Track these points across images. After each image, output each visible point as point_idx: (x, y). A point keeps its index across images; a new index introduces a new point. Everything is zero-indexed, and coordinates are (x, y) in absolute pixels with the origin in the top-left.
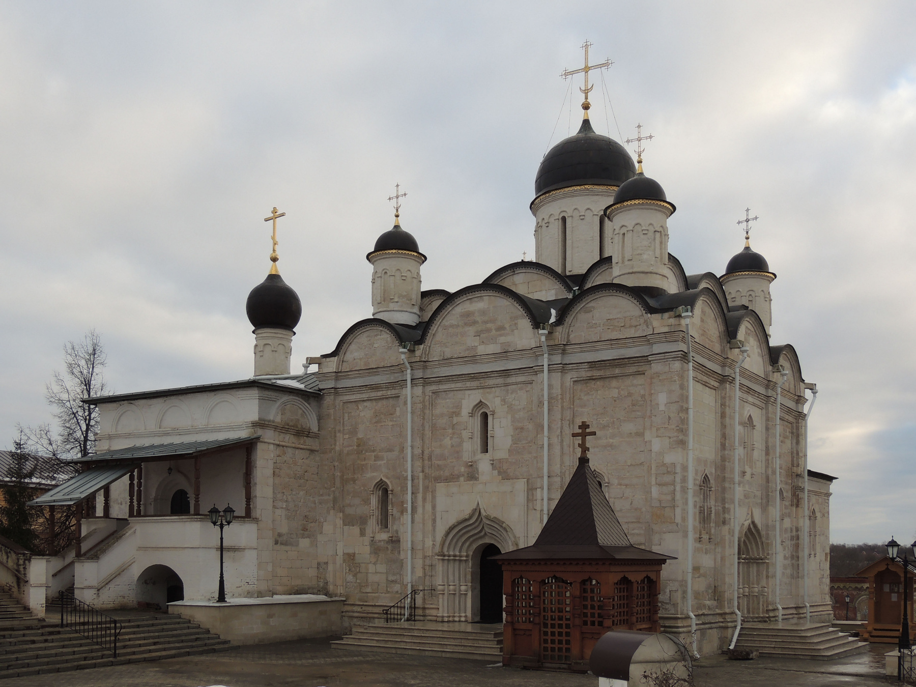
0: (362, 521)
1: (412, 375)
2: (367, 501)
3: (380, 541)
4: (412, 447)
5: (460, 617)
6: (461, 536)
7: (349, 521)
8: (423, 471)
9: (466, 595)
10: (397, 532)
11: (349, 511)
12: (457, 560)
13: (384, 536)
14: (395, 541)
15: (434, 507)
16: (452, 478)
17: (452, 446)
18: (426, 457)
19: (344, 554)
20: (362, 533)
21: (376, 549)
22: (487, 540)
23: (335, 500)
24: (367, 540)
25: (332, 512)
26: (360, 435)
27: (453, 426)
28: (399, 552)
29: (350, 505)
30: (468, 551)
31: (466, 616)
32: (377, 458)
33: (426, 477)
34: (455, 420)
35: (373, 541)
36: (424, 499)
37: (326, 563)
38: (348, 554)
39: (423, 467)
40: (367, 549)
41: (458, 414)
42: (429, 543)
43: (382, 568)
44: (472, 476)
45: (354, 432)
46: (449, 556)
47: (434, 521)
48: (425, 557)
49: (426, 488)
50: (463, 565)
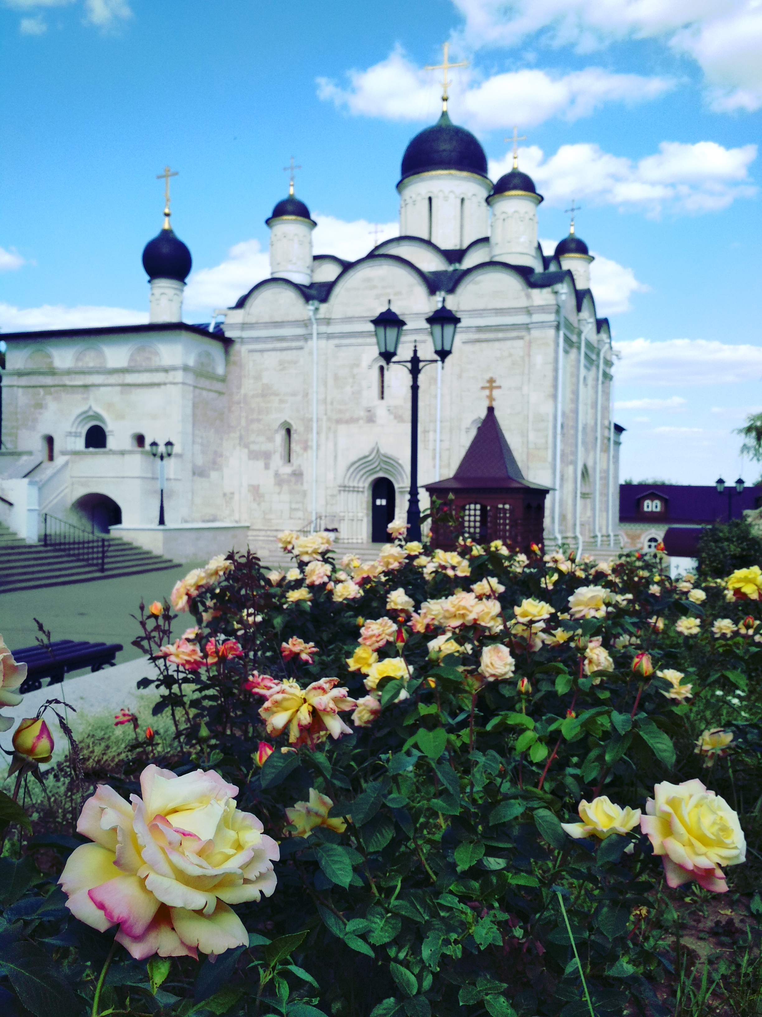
0: (267, 456)
1: (317, 330)
2: (270, 439)
3: (283, 474)
4: (317, 392)
5: (357, 539)
6: (360, 471)
7: (254, 455)
8: (326, 414)
9: (362, 520)
10: (300, 466)
11: (253, 447)
12: (355, 490)
13: (287, 470)
14: (298, 475)
15: (336, 444)
16: (352, 421)
17: (353, 393)
18: (329, 401)
19: (249, 486)
20: (267, 467)
21: (279, 480)
22: (381, 475)
23: (241, 438)
24: (271, 472)
25: (238, 448)
26: (265, 381)
27: (354, 376)
28: (302, 484)
29: (254, 442)
30: (365, 484)
31: (362, 539)
32: (282, 401)
33: (329, 419)
34: (356, 371)
35: (277, 475)
36: (327, 438)
37: (232, 493)
38: (253, 486)
39: (326, 410)
40: (272, 481)
41: (357, 365)
42: (330, 476)
43: (286, 497)
44: (371, 419)
45: (258, 378)
46: (349, 487)
47: (336, 457)
48: (327, 488)
49: (329, 429)
50: (360, 495)
